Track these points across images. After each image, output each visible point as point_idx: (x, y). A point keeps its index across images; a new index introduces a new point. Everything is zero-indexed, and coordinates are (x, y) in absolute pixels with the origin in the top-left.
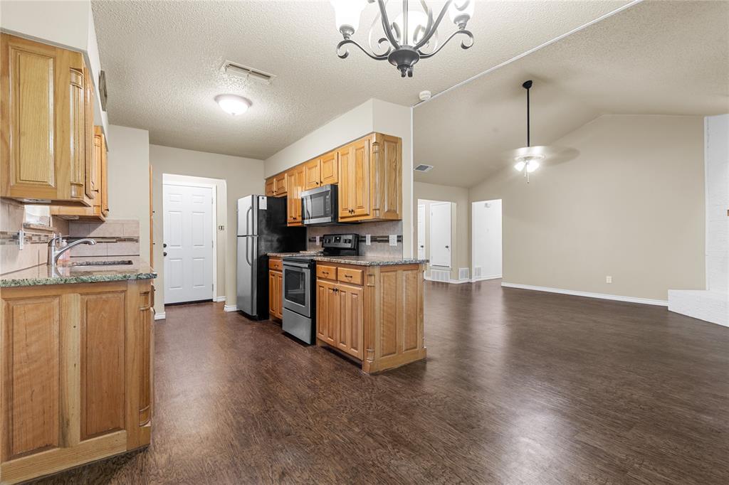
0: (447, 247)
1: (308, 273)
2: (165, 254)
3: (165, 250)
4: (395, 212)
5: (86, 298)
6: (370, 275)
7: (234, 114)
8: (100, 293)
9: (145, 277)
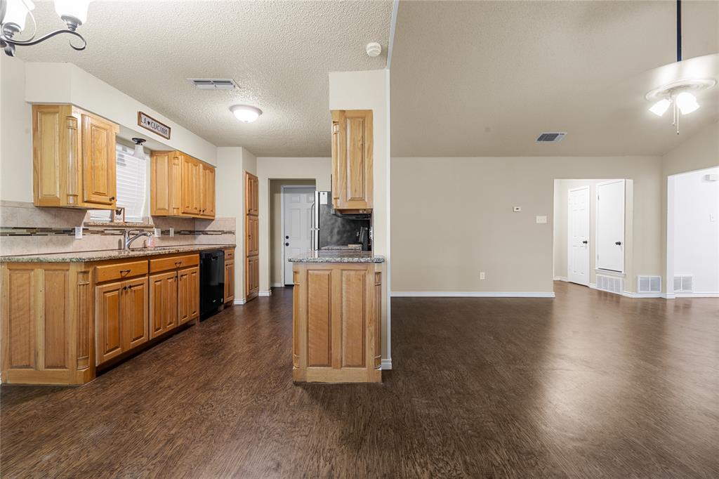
0: (619, 244)
3: (288, 241)
4: (362, 199)
5: (46, 272)
6: (295, 272)
7: (246, 122)
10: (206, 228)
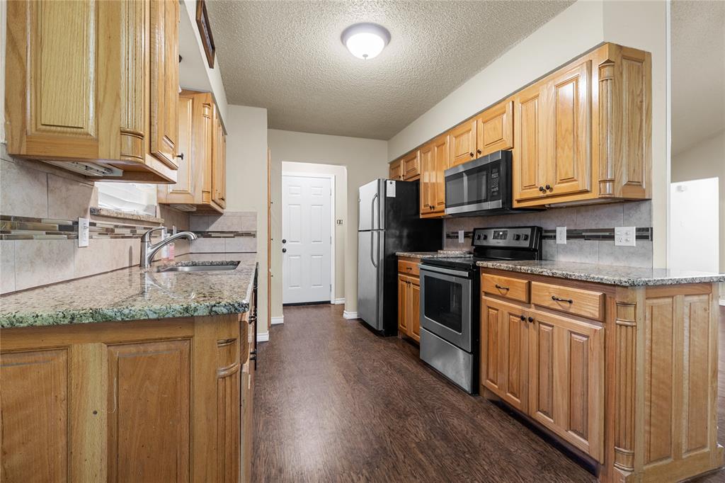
1: (468, 286)
2: (284, 251)
3: (284, 246)
4: (639, 184)
5: (118, 351)
6: (625, 304)
7: (365, 56)
8: (143, 342)
9: (225, 311)
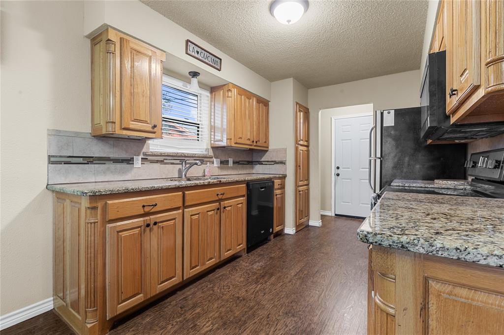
3: (338, 171)
7: (289, 21)
10: (261, 157)
